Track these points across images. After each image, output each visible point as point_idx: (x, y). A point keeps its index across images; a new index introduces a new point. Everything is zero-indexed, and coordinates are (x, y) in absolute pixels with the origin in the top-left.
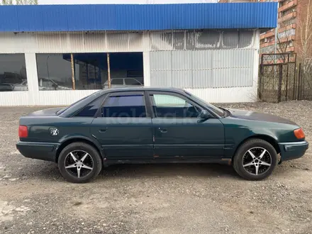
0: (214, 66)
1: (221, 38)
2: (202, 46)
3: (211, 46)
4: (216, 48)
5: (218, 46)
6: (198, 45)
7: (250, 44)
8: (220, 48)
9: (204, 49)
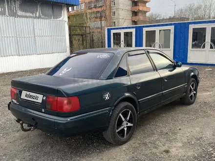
0: (36, 35)
1: (39, 8)
2: (24, 14)
3: (31, 15)
4: (36, 17)
5: (38, 15)
6: (20, 13)
7: (61, 16)
8: (39, 17)
9: (26, 17)
